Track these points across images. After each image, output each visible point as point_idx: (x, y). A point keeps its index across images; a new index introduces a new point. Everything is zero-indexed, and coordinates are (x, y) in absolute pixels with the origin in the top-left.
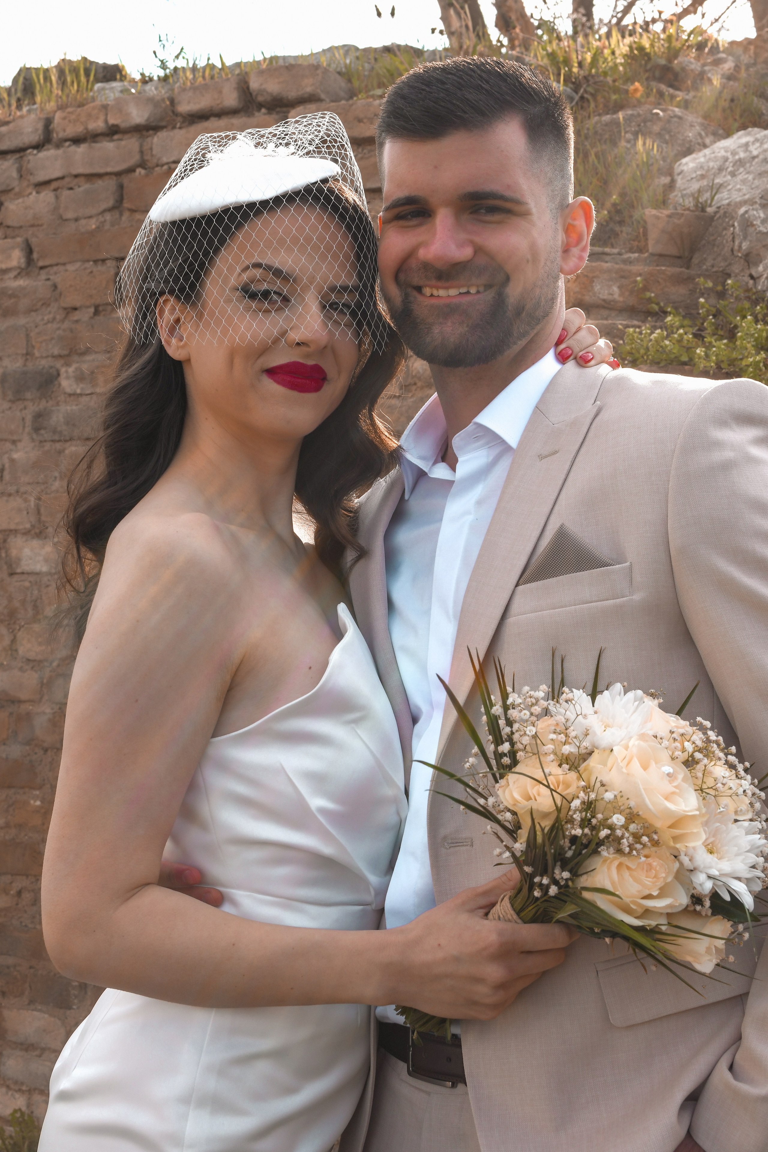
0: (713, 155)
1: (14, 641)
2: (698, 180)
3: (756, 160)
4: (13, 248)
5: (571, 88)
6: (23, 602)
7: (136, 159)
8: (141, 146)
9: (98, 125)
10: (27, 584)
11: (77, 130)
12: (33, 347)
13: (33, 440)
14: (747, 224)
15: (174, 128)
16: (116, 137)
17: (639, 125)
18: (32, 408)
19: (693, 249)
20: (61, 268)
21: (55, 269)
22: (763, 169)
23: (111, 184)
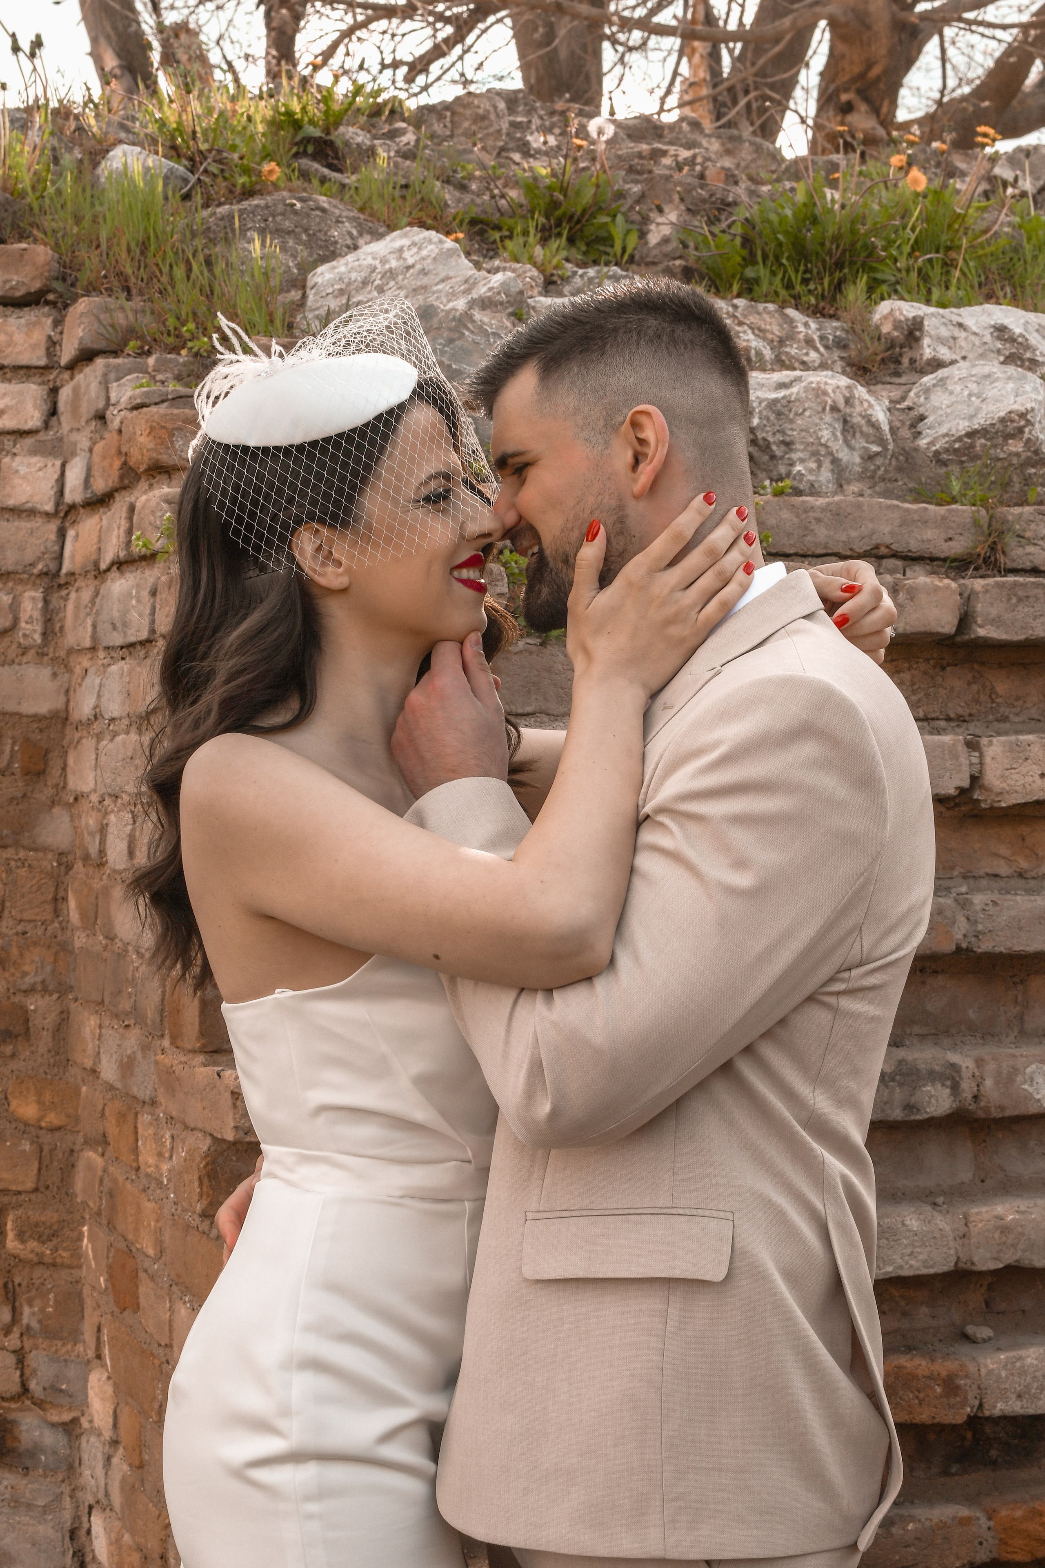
0: (357, 263)
2: (336, 297)
3: (411, 271)
5: (185, 167)
17: (266, 220)
22: (419, 283)
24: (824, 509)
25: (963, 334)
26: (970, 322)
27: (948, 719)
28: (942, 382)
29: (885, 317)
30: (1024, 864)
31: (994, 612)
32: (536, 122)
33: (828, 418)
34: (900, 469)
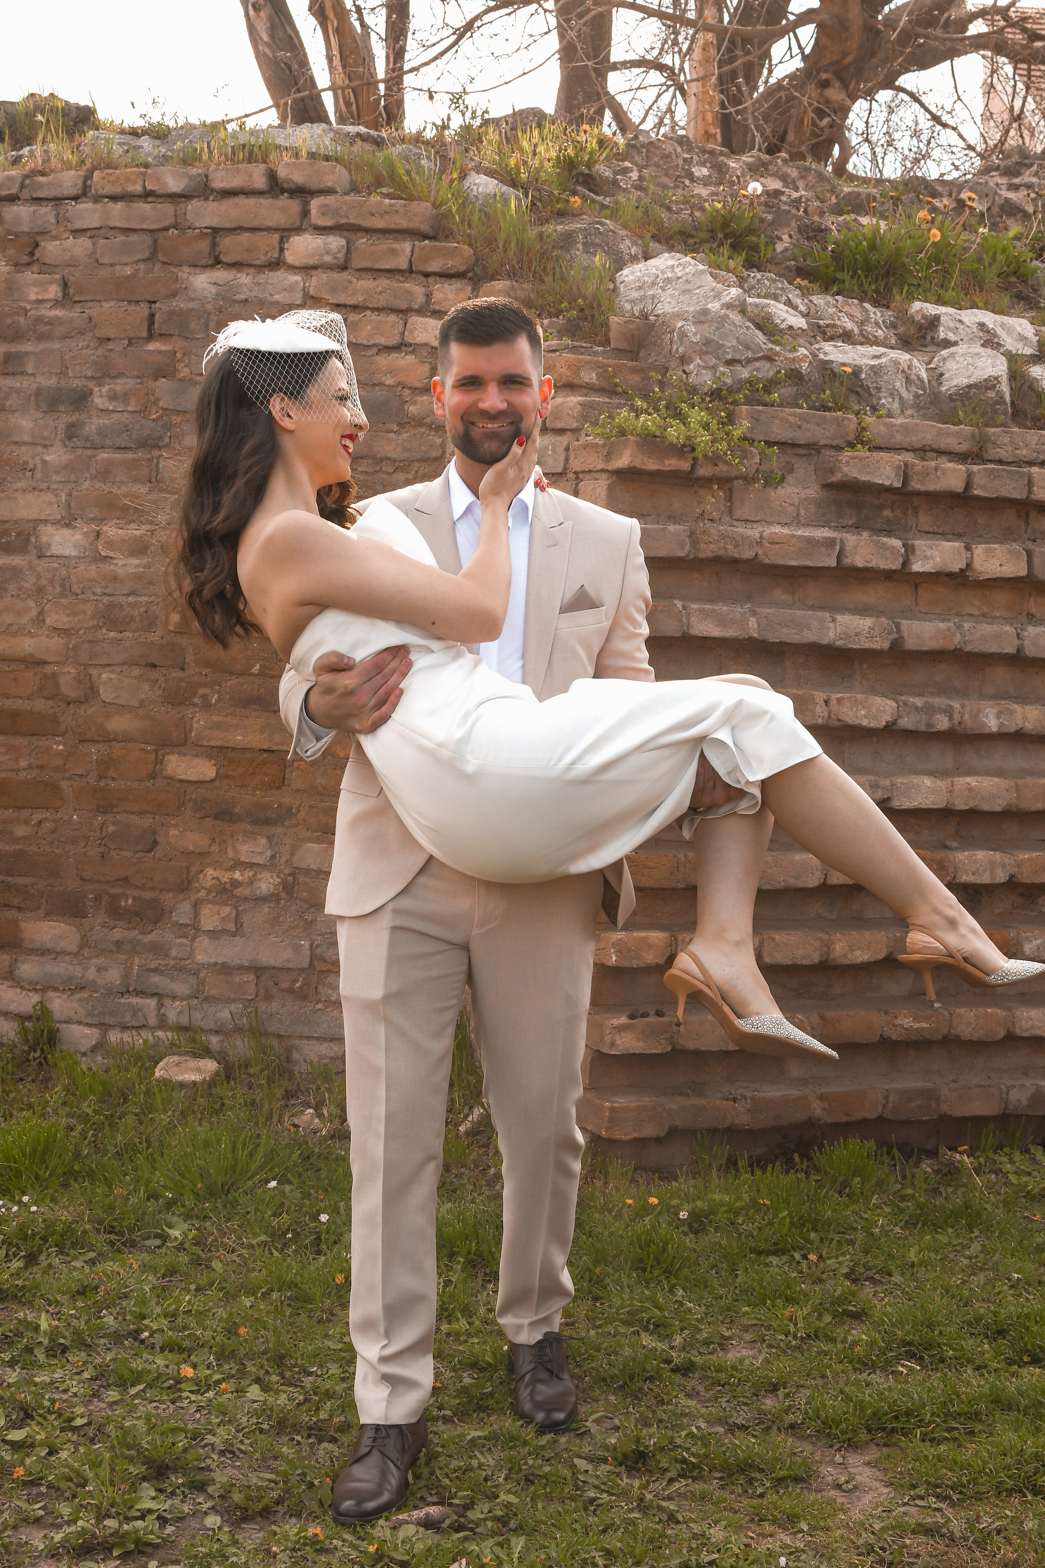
0: (647, 270)
1: (41, 613)
2: (636, 290)
3: (680, 280)
4: (51, 283)
6: (51, 581)
7: (171, 220)
8: (176, 211)
9: (137, 188)
10: (56, 565)
11: (117, 190)
12: (67, 368)
13: (65, 446)
14: (683, 335)
15: (206, 199)
16: (150, 199)
17: (586, 238)
18: (64, 420)
19: (640, 346)
20: (96, 304)
21: (90, 304)
22: (686, 288)
23: (147, 239)
24: (902, 425)
25: (962, 326)
26: (965, 320)
27: (953, 534)
28: (952, 355)
29: (917, 312)
30: (986, 610)
31: (982, 483)
32: (696, 159)
33: (900, 376)
34: (931, 403)
